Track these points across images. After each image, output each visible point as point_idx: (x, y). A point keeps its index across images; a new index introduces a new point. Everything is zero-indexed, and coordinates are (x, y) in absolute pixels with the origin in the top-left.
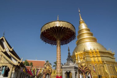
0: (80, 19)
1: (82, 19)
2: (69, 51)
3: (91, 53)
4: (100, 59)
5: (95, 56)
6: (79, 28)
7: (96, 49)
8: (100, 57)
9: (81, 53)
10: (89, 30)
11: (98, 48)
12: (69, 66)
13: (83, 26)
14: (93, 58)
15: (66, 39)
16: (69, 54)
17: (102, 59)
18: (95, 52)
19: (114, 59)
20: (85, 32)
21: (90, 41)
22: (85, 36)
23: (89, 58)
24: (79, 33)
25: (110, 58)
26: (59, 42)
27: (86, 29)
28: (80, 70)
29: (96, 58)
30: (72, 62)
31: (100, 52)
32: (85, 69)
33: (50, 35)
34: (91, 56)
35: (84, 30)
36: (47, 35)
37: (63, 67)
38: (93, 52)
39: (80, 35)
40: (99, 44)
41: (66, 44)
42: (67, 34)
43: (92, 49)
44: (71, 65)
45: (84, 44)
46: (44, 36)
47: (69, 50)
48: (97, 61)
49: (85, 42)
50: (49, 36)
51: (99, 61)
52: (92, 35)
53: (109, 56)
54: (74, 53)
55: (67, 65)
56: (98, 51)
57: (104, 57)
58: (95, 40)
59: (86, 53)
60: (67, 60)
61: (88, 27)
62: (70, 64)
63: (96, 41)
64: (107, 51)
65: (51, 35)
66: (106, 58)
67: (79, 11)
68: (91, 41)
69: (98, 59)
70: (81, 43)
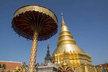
0: (62, 22)
1: (64, 22)
2: (48, 50)
3: (71, 55)
4: (79, 61)
5: (75, 58)
6: (61, 30)
7: (75, 51)
8: (79, 60)
9: (61, 54)
10: (69, 33)
11: (78, 50)
12: (46, 67)
13: (65, 29)
14: (72, 60)
15: (46, 34)
16: (48, 52)
17: (80, 62)
18: (74, 55)
19: (91, 62)
20: (66, 34)
21: (70, 44)
22: (66, 38)
23: (69, 60)
24: (60, 35)
25: (88, 60)
26: (36, 34)
27: (67, 31)
28: (61, 71)
29: (75, 61)
30: (51, 62)
31: (79, 54)
32: (67, 69)
33: (26, 26)
34: (71, 58)
35: (65, 33)
36: (23, 26)
37: (39, 67)
38: (72, 54)
39: (61, 37)
40: (78, 47)
41: (46, 39)
42: (48, 27)
43: (72, 51)
44: (50, 65)
45: (64, 46)
46: (18, 27)
47: (48, 48)
48: (76, 63)
49: (66, 44)
50: (25, 28)
51: (77, 64)
52: (72, 37)
53: (87, 59)
54: (53, 54)
55: (44, 65)
56: (77, 53)
57: (82, 60)
58: (74, 43)
59: (66, 54)
60: (45, 59)
61: (69, 30)
62: (48, 65)
63: (76, 44)
64: (85, 54)
65: (28, 27)
66: (84, 60)
67: (62, 14)
68: (72, 44)
69: (77, 61)
70: (61, 45)
